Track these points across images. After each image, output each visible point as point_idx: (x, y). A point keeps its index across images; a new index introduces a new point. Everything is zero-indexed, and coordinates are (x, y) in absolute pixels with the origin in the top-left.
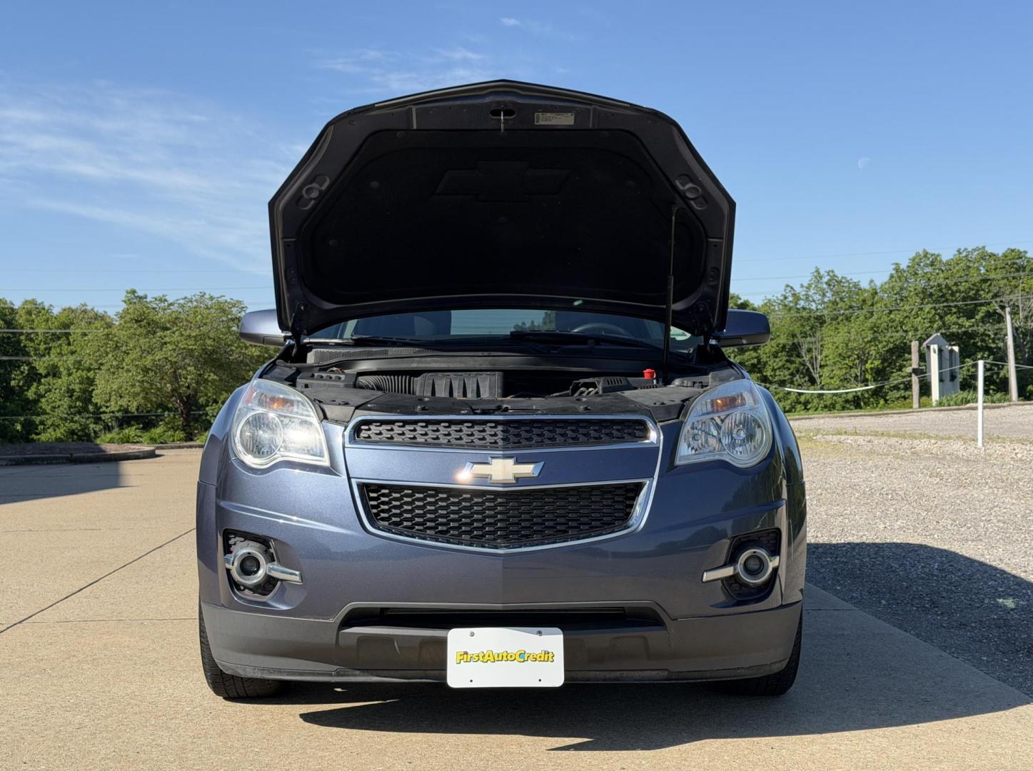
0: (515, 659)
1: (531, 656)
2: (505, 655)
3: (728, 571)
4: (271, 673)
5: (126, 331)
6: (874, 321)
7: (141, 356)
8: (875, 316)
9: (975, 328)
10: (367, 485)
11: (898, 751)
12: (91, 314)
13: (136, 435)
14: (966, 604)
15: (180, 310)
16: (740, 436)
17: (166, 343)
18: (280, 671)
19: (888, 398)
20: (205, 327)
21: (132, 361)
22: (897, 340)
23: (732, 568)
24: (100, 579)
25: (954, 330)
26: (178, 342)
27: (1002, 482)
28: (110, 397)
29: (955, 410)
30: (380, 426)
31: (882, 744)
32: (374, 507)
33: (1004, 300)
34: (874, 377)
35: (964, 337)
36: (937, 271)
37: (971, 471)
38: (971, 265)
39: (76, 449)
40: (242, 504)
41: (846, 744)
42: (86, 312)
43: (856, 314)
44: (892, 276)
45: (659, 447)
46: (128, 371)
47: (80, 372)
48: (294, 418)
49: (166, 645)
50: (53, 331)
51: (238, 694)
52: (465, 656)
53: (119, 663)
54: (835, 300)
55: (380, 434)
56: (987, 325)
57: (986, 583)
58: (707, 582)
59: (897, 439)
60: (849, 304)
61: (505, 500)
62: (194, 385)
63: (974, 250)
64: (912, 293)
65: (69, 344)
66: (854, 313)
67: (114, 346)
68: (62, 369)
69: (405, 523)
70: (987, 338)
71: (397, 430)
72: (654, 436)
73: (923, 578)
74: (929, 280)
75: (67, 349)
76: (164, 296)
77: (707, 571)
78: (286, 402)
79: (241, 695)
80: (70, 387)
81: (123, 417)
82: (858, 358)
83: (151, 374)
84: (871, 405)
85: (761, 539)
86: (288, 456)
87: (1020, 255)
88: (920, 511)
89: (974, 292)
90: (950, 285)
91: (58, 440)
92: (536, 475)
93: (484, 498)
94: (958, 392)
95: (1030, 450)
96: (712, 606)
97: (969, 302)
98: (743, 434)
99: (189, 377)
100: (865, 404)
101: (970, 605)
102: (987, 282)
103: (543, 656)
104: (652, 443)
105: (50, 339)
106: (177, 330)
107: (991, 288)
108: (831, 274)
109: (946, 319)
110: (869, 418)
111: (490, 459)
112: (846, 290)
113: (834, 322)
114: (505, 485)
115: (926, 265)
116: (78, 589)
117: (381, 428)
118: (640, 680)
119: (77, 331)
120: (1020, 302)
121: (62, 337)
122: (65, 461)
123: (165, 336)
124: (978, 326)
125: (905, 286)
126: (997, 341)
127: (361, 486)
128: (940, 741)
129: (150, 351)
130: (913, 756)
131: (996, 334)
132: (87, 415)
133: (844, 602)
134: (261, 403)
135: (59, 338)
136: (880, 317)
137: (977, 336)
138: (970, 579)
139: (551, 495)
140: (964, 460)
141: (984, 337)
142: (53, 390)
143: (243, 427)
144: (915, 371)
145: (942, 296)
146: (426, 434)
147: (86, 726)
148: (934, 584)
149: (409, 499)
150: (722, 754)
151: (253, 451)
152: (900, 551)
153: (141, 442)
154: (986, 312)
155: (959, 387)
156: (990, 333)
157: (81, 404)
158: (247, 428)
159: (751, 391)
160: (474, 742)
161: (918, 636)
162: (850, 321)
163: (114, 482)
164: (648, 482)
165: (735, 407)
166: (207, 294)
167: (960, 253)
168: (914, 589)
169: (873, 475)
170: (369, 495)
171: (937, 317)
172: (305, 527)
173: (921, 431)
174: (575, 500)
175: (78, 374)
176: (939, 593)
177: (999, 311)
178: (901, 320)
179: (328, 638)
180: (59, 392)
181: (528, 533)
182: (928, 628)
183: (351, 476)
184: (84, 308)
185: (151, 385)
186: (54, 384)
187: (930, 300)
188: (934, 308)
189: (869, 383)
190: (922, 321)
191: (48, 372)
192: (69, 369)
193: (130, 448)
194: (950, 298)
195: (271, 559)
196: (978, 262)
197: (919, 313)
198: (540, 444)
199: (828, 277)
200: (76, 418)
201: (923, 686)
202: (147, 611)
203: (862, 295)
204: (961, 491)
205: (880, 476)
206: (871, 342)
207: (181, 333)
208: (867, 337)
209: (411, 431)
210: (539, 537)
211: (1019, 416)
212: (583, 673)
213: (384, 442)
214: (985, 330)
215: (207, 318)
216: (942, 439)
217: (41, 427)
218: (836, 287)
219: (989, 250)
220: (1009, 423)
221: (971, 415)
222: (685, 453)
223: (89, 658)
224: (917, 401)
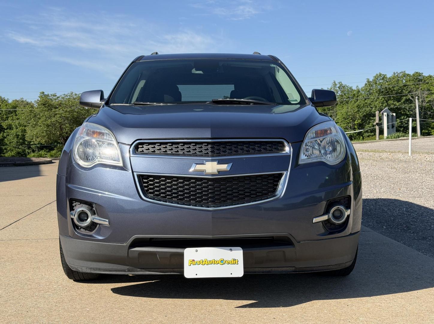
0: (218, 263)
1: (227, 262)
2: (214, 261)
3: (325, 217)
4: (95, 270)
5: (39, 109)
6: (358, 103)
7: (46, 120)
8: (359, 101)
9: (400, 106)
10: (142, 176)
11: (411, 306)
12: (25, 103)
13: (44, 154)
14: (423, 228)
15: (62, 100)
16: (329, 149)
17: (56, 114)
18: (100, 269)
19: (363, 136)
20: (73, 107)
21: (42, 122)
22: (367, 112)
23: (327, 216)
24: (20, 219)
25: (392, 107)
26: (62, 114)
27: (424, 171)
28: (33, 137)
29: (395, 140)
30: (148, 145)
31: (402, 303)
32: (146, 187)
33: (413, 94)
34: (358, 127)
35: (396, 110)
36: (385, 82)
37: (408, 166)
38: (399, 79)
39: (17, 160)
40: (79, 185)
41: (384, 303)
42: (23, 102)
43: (351, 100)
44: (366, 84)
45: (290, 155)
46: (40, 126)
47: (21, 127)
48: (104, 141)
49: (47, 252)
50: (9, 110)
51: (80, 278)
52: (193, 262)
53: (24, 262)
54: (342, 94)
55: (148, 149)
56: (406, 105)
57: (430, 218)
58: (315, 223)
59: (373, 153)
60: (348, 96)
61: (213, 183)
62: (69, 132)
63: (401, 73)
64: (375, 91)
65: (16, 115)
66: (350, 100)
67: (34, 116)
68: (13, 126)
69: (162, 195)
70: (406, 110)
71: (157, 147)
72: (288, 149)
73: (400, 215)
74: (382, 85)
75: (15, 117)
76: (55, 94)
77: (315, 217)
78: (100, 133)
79: (82, 279)
80: (17, 134)
81: (40, 146)
82: (352, 119)
83: (50, 127)
84: (357, 139)
85: (341, 201)
86: (101, 161)
87: (420, 75)
88: (390, 184)
89: (400, 90)
90: (390, 88)
91: (13, 156)
92: (229, 170)
93: (202, 182)
94: (395, 133)
95: (432, 157)
96: (318, 235)
97: (398, 95)
98: (331, 148)
99: (67, 129)
100: (354, 138)
101: (425, 228)
102: (406, 86)
103: (232, 261)
104: (287, 153)
105: (8, 113)
106: (61, 108)
107: (408, 89)
108: (340, 83)
109: (389, 102)
110: (358, 144)
111: (205, 162)
112: (347, 90)
113: (341, 104)
114: (213, 175)
115: (380, 79)
116: (9, 224)
117: (149, 147)
118: (281, 272)
119: (20, 110)
120: (420, 94)
121: (13, 112)
122: (12, 165)
123: (56, 111)
124: (402, 105)
125: (372, 88)
126: (410, 112)
127: (139, 176)
128: (430, 300)
129: (50, 117)
130: (419, 309)
131: (409, 108)
132: (25, 146)
133: (366, 228)
134: (88, 134)
135: (12, 113)
136: (361, 102)
137: (401, 109)
138: (422, 216)
139: (235, 180)
140: (404, 161)
141: (405, 110)
142: (10, 135)
143: (78, 146)
144: (377, 124)
145: (387, 93)
146: (172, 149)
147: (3, 297)
148: (406, 218)
149: (164, 183)
150: (323, 309)
151: (84, 159)
152: (386, 203)
153: (47, 157)
154: (405, 99)
155: (395, 131)
156: (407, 108)
157: (22, 141)
158: (81, 147)
159: (335, 127)
160: (198, 304)
161: (404, 243)
162: (348, 103)
163: (38, 174)
164: (285, 173)
165: (327, 134)
166: (74, 93)
167: (395, 74)
168: (397, 220)
169: (366, 169)
170: (143, 181)
171: (385, 101)
172: (111, 197)
173: (382, 150)
174: (248, 182)
175: (20, 128)
176: (409, 222)
177: (411, 98)
178: (370, 103)
179: (123, 253)
180: (12, 136)
181: (225, 199)
182: (409, 240)
183: (134, 171)
184: (22, 100)
185: (51, 132)
186: (10, 132)
187: (382, 94)
188: (384, 98)
189: (356, 130)
190: (379, 103)
191: (7, 127)
192: (16, 126)
193: (41, 160)
194: (391, 93)
195: (94, 213)
196: (402, 78)
197: (377, 100)
198: (230, 154)
199: (339, 85)
200: (20, 147)
201: (414, 270)
202: (41, 235)
203: (353, 92)
204: (406, 175)
205: (369, 169)
206: (357, 112)
207: (63, 110)
208: (355, 110)
209: (164, 148)
210: (230, 201)
211: (423, 143)
212: (252, 269)
213: (151, 153)
214: (405, 107)
215: (74, 103)
216: (392, 152)
217: (5, 151)
218: (342, 89)
219: (407, 73)
220: (419, 145)
221: (402, 142)
222: (303, 158)
223: (10, 259)
224: (378, 137)
